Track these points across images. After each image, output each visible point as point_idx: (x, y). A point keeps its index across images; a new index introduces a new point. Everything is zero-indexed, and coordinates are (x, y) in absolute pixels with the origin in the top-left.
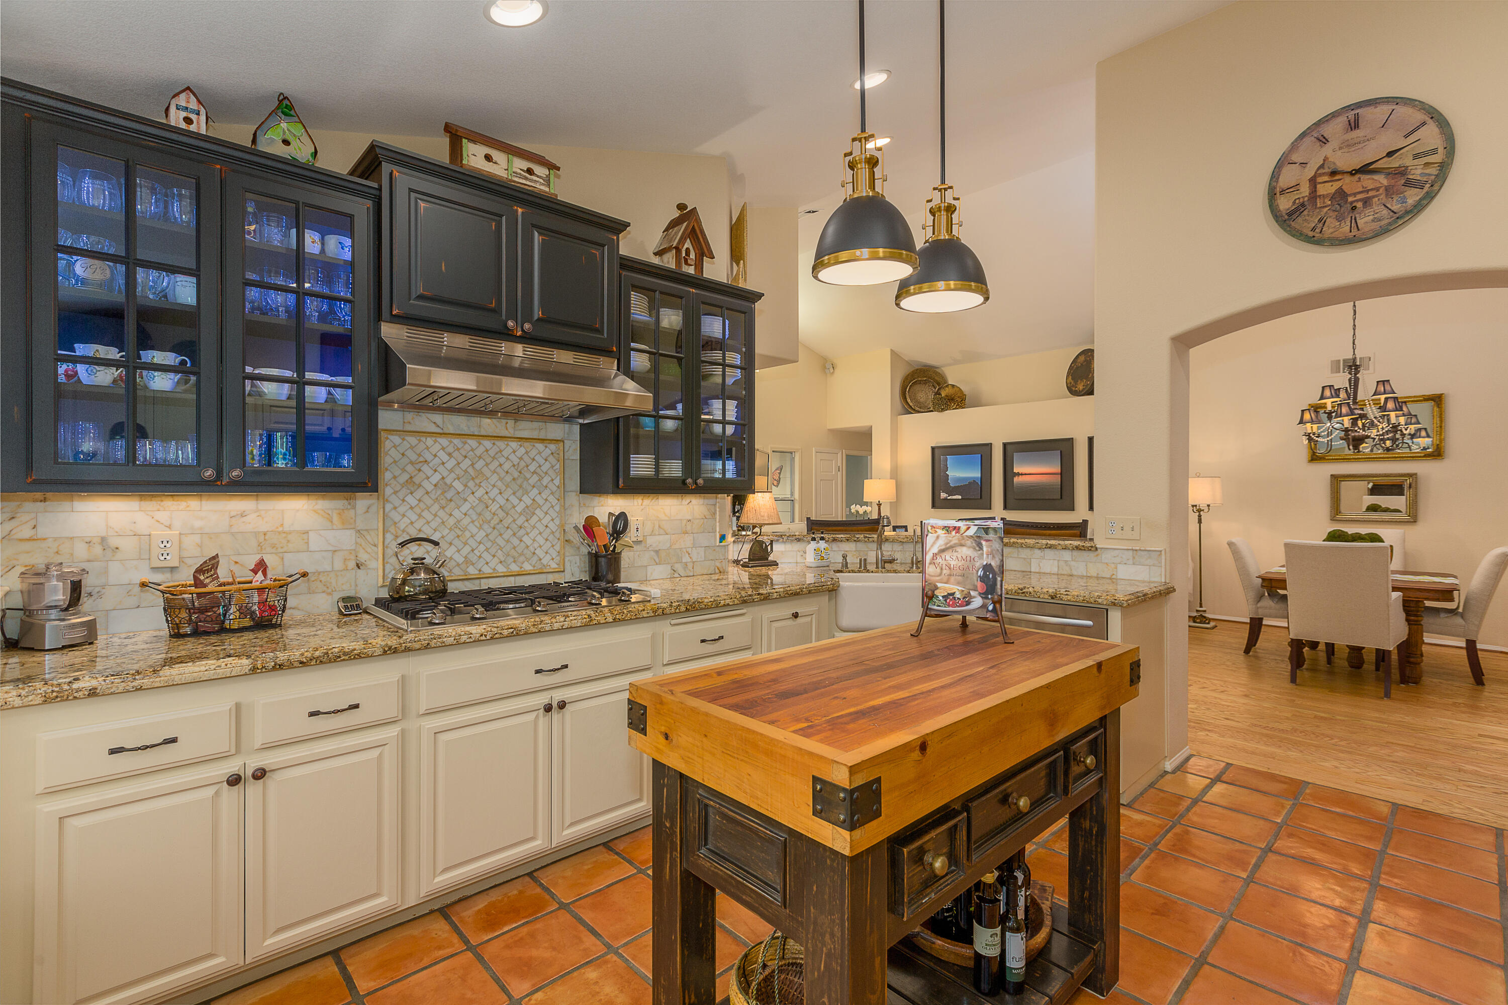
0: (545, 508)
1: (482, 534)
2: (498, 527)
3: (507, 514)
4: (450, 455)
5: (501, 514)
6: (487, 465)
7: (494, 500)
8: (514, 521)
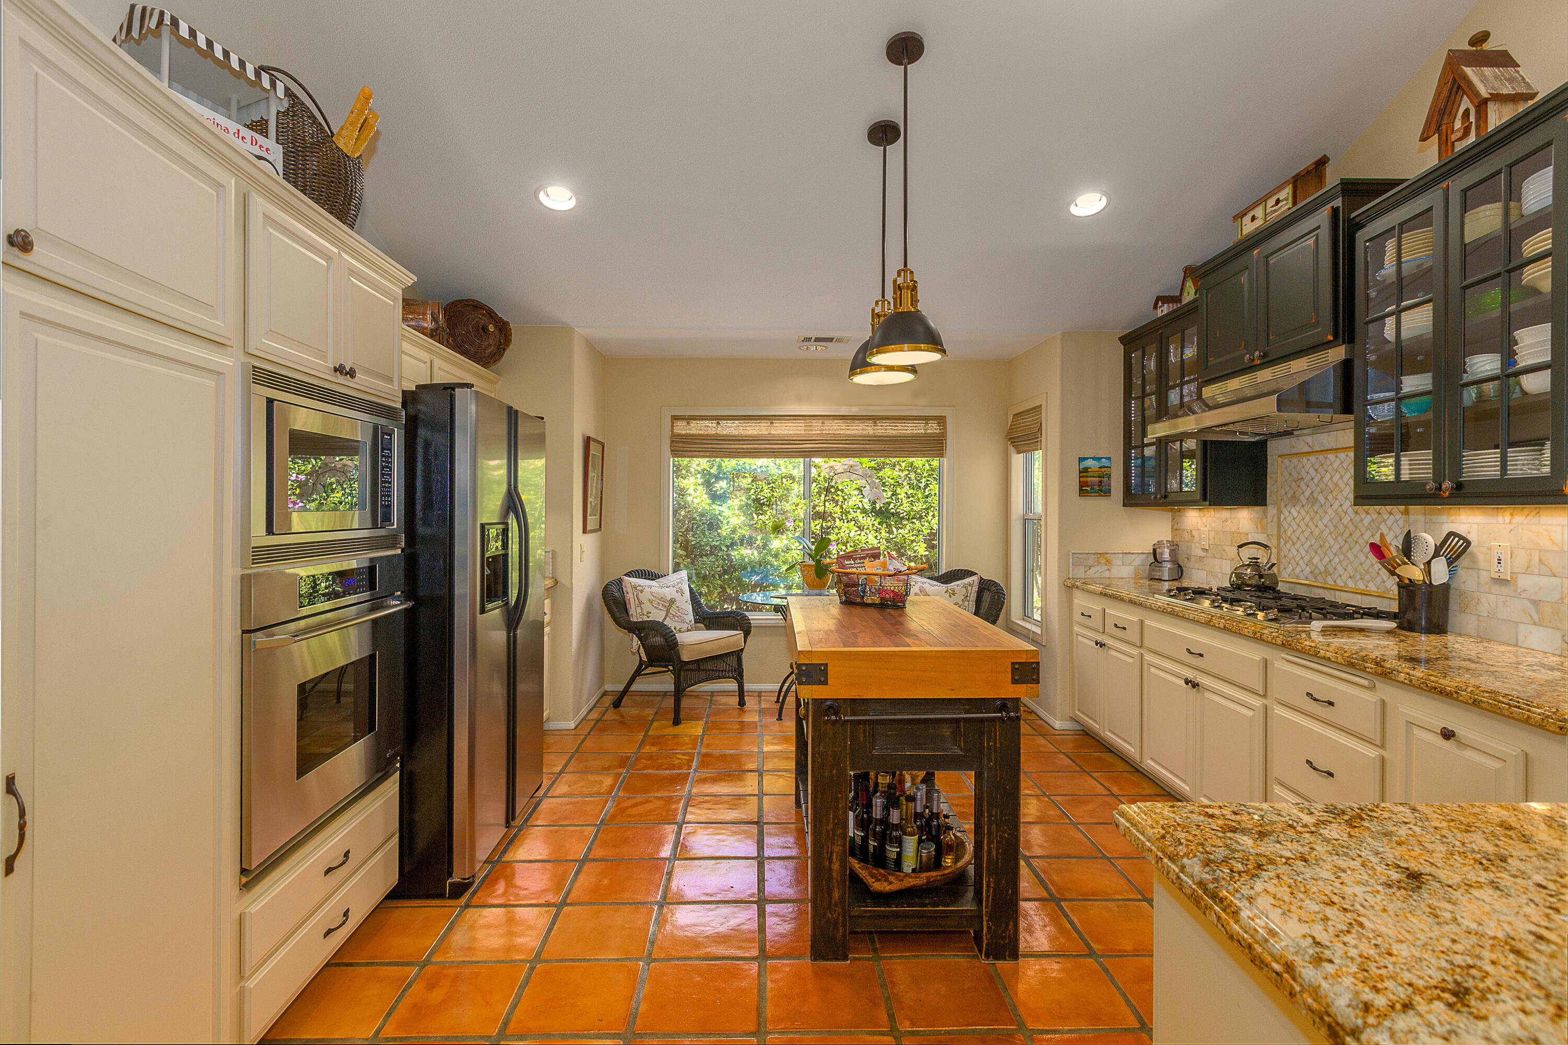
0: (1389, 523)
1: (1337, 546)
2: (1350, 540)
3: (1356, 527)
4: (1316, 470)
5: (1352, 527)
6: (1341, 477)
7: (1346, 513)
8: (1362, 535)
